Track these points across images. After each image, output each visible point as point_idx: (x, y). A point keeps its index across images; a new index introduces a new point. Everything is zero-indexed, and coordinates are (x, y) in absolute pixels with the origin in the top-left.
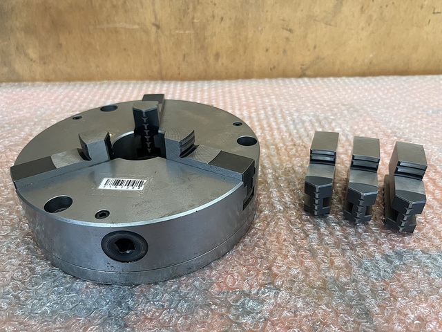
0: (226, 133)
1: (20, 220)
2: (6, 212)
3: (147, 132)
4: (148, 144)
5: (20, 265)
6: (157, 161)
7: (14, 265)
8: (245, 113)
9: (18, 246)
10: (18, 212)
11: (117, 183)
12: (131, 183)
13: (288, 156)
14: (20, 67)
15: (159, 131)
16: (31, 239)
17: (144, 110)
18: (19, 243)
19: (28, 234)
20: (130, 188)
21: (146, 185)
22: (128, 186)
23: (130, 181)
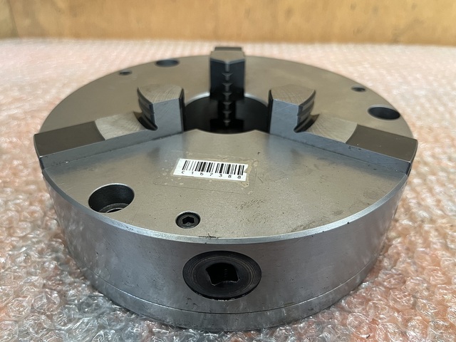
1: (45, 215)
2: (24, 200)
3: (227, 95)
4: (227, 113)
5: (44, 286)
7: (35, 286)
9: (41, 253)
10: (41, 202)
11: (201, 167)
12: (225, 169)
14: (45, 17)
16: (61, 243)
17: (227, 62)
18: (43, 249)
19: (56, 236)
20: (225, 176)
21: (249, 172)
22: (220, 172)
23: (222, 165)
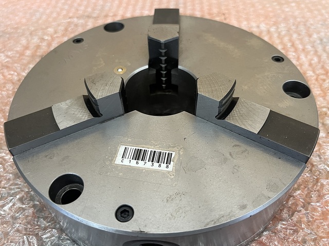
0: (266, 74)
3: (163, 66)
4: (164, 80)
6: (182, 118)
8: (263, 27)
11: (138, 155)
12: (156, 157)
13: (322, 90)
15: (180, 67)
17: (162, 40)
20: (156, 166)
21: (175, 161)
22: (152, 161)
23: (155, 152)
